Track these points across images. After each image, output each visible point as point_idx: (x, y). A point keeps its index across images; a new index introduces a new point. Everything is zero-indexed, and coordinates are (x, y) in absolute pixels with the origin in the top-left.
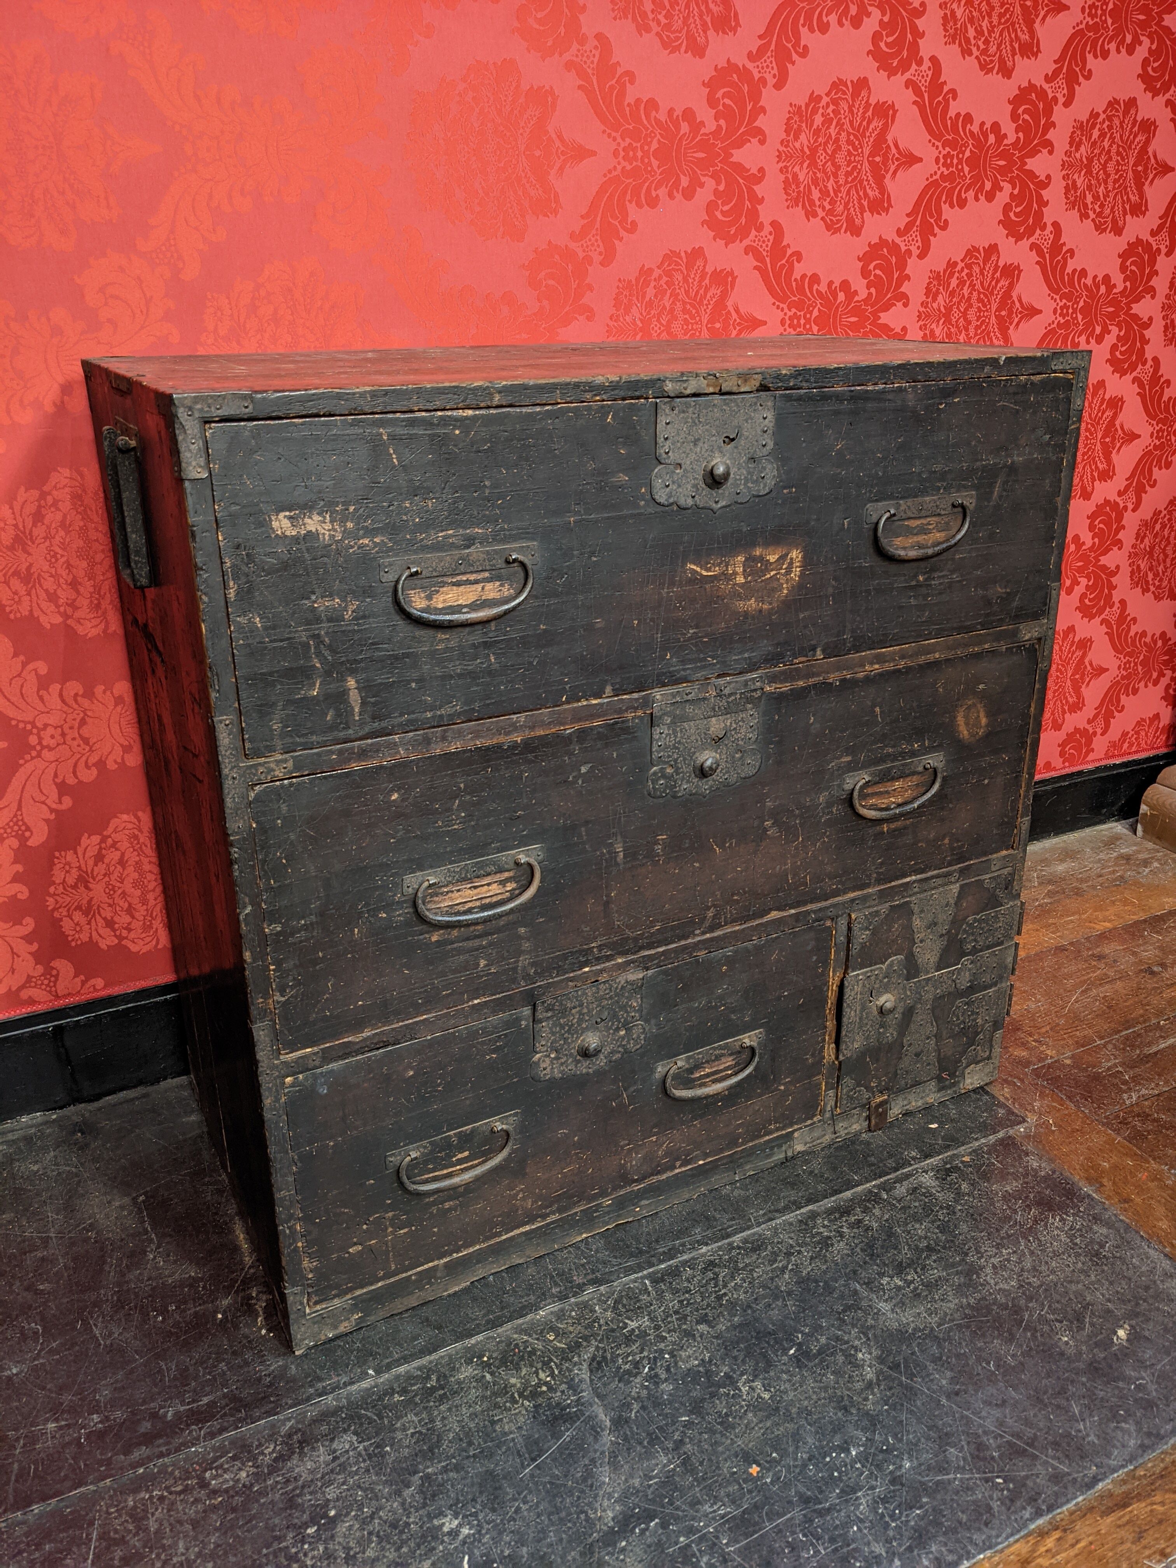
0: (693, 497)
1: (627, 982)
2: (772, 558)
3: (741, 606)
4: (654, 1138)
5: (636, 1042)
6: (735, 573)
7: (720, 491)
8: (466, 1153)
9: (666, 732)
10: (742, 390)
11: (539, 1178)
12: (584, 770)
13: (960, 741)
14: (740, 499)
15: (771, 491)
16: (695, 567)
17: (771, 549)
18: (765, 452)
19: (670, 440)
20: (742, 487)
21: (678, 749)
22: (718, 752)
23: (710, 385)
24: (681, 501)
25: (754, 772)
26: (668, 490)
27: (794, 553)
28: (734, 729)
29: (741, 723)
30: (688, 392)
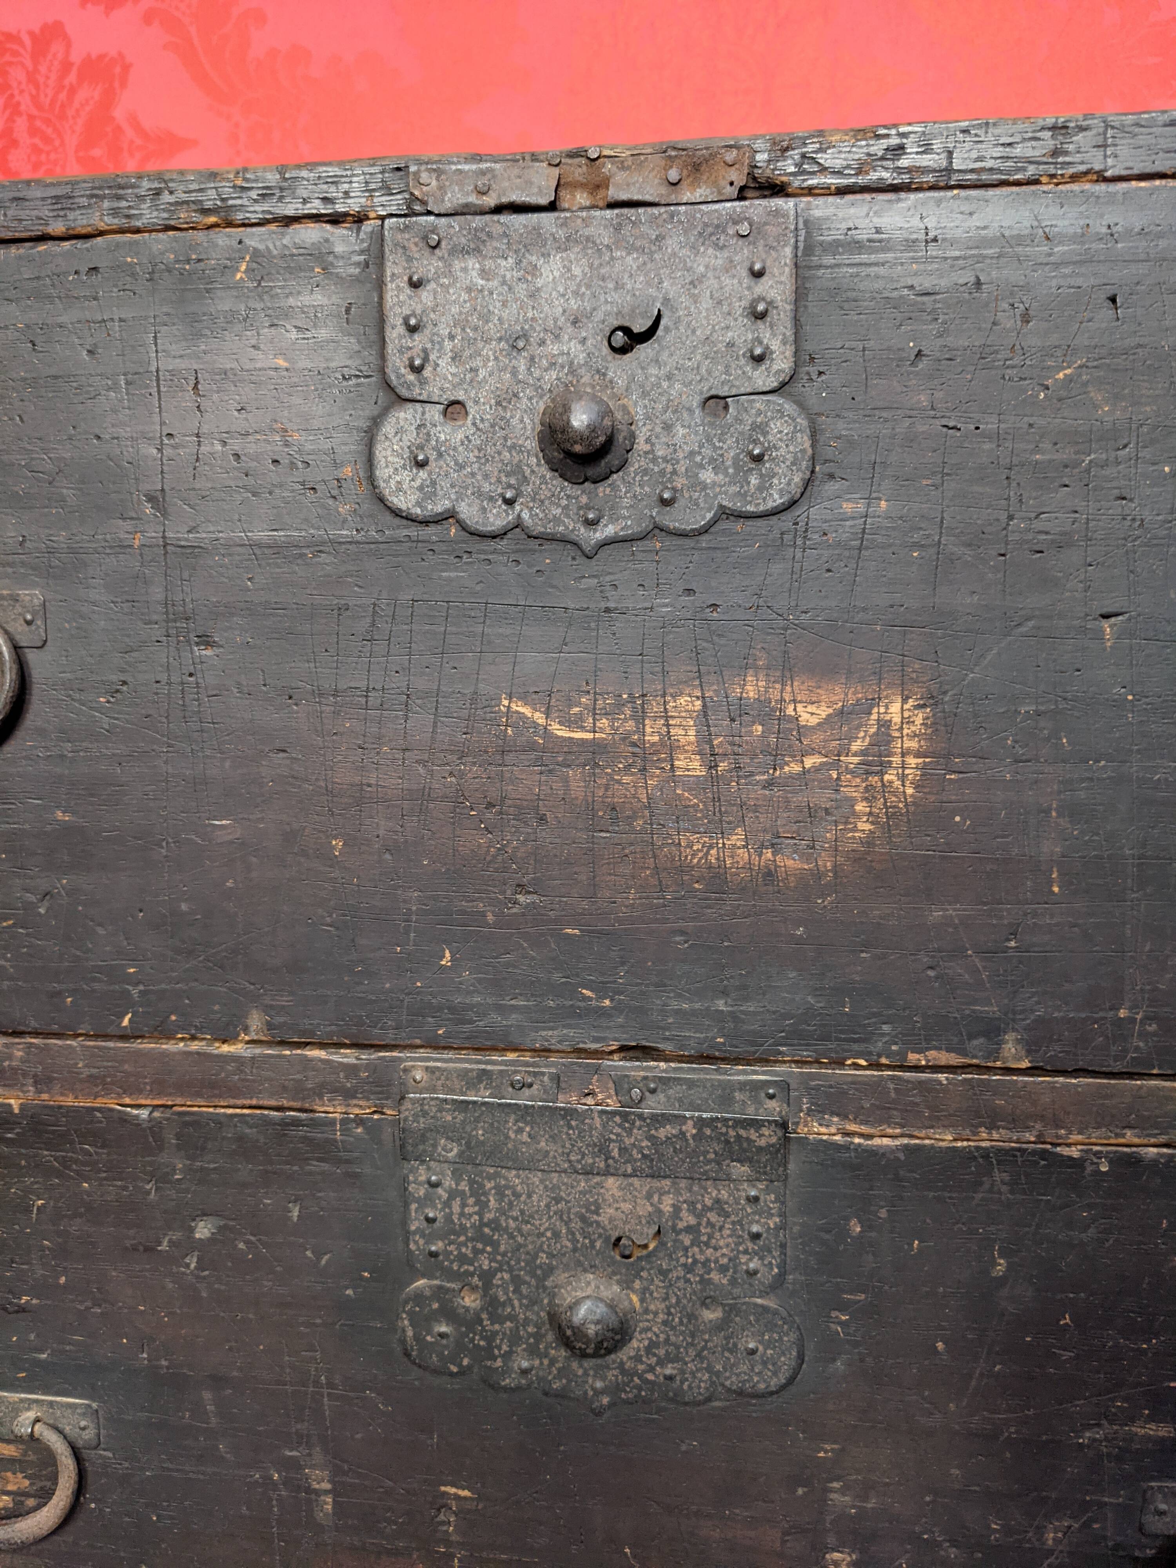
0: (510, 502)
2: (810, 715)
6: (670, 747)
7: (603, 489)
9: (449, 1182)
10: (686, 194)
12: (203, 1230)
14: (674, 519)
15: (792, 504)
16: (526, 711)
17: (799, 686)
18: (763, 378)
19: (427, 332)
20: (679, 482)
21: (495, 1244)
22: (627, 1285)
23: (575, 185)
24: (468, 511)
25: (774, 1383)
26: (423, 474)
27: (895, 708)
28: (689, 1229)
29: (713, 1217)
30: (490, 201)
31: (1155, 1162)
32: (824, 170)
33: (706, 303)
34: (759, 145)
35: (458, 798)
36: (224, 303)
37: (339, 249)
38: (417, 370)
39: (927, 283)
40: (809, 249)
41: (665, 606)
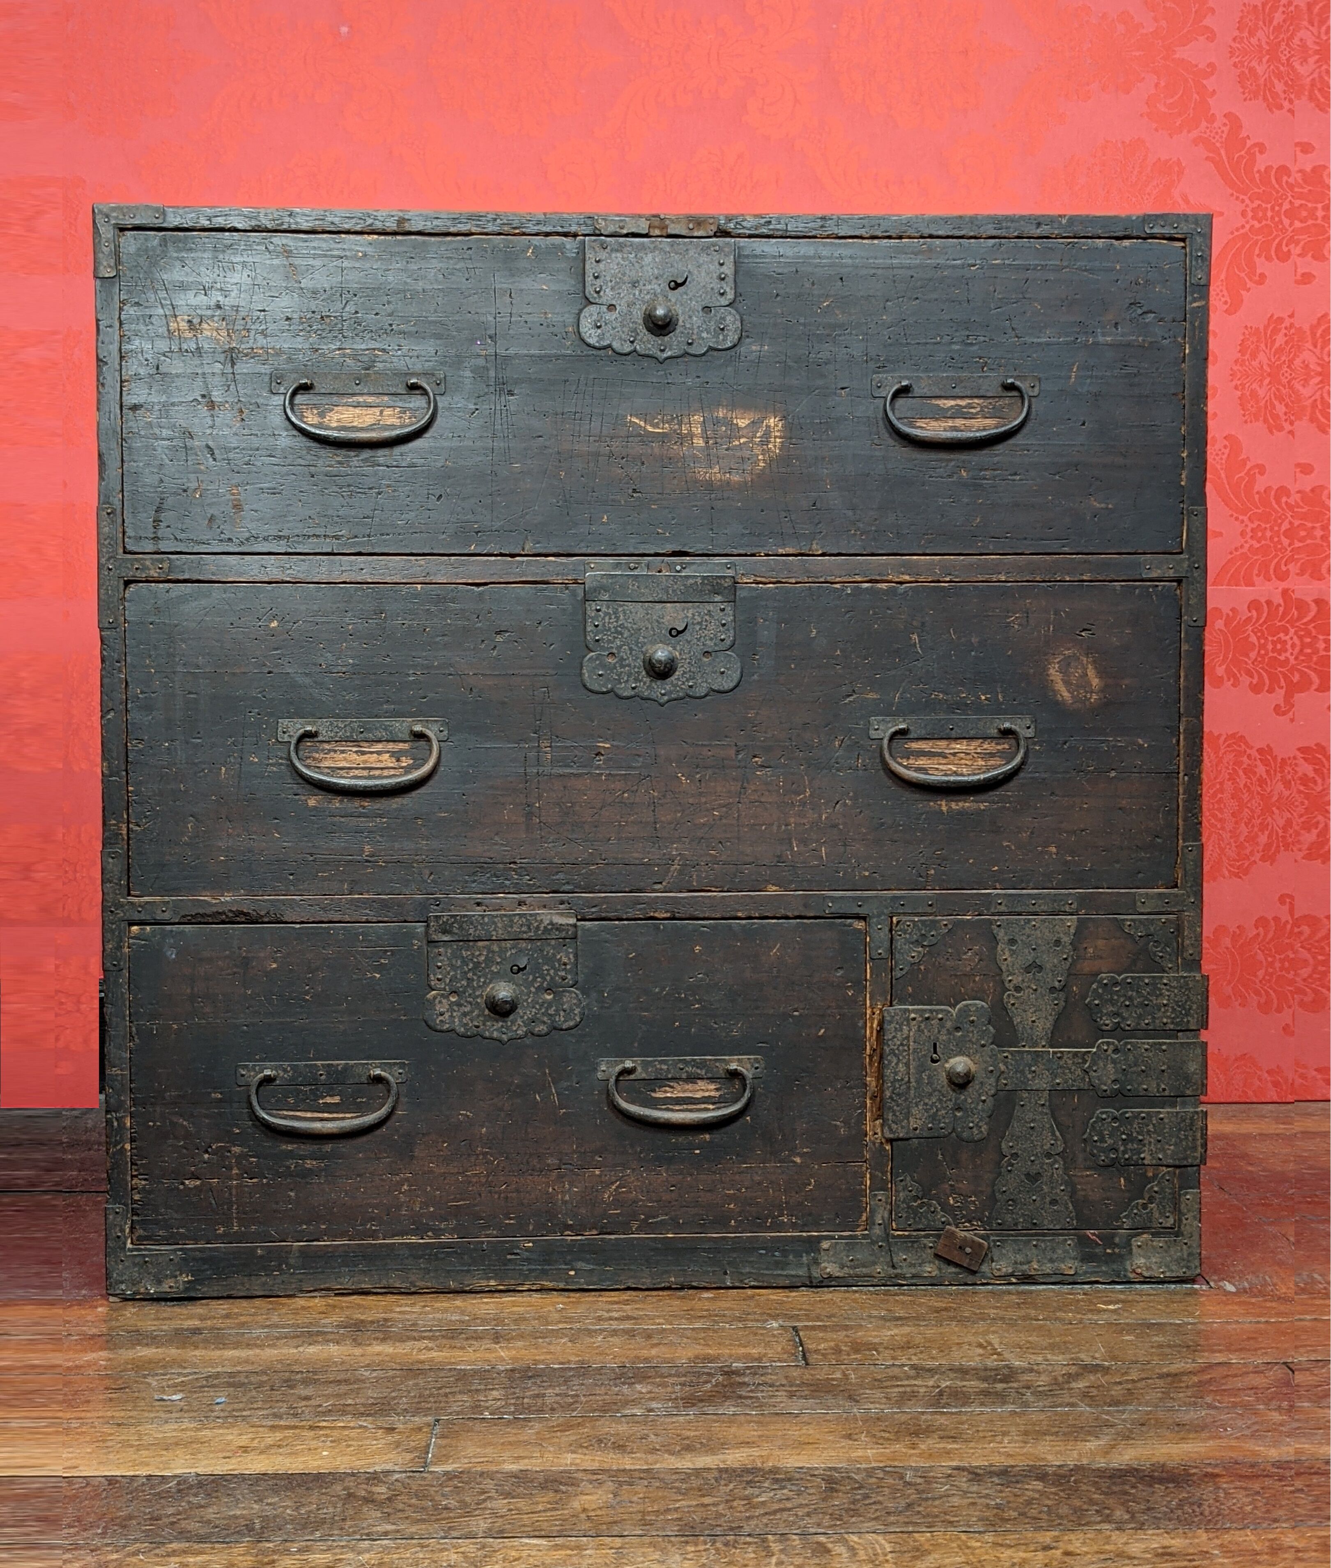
0: (632, 342)
1: (551, 923)
2: (742, 423)
3: (702, 473)
4: (597, 1172)
5: (568, 1013)
6: (691, 435)
7: (666, 338)
8: (336, 1100)
9: (604, 609)
10: (696, 234)
11: (431, 1171)
13: (1057, 703)
14: (692, 350)
15: (734, 346)
16: (637, 421)
17: (738, 412)
18: (724, 301)
19: (602, 279)
20: (694, 337)
21: (621, 634)
22: (675, 648)
23: (655, 227)
24: (616, 345)
25: (732, 685)
26: (599, 331)
27: (772, 420)
28: (698, 623)
29: (707, 617)
30: (625, 231)
31: (867, 588)
32: (744, 228)
33: (703, 274)
34: (721, 217)
35: (611, 455)
36: (522, 264)
37: (568, 247)
38: (598, 292)
39: (780, 271)
40: (739, 256)
41: (689, 382)
